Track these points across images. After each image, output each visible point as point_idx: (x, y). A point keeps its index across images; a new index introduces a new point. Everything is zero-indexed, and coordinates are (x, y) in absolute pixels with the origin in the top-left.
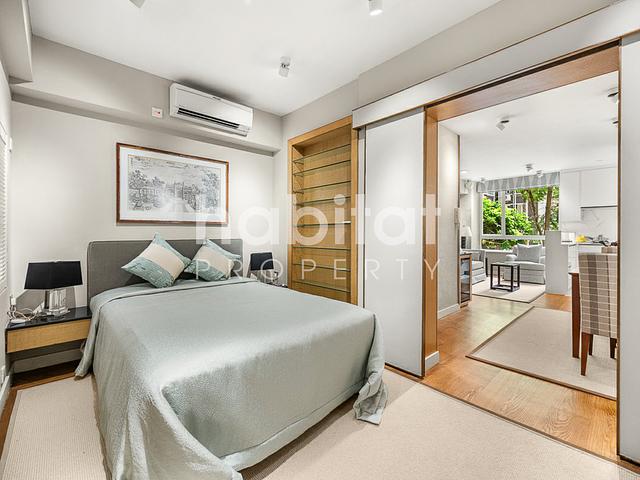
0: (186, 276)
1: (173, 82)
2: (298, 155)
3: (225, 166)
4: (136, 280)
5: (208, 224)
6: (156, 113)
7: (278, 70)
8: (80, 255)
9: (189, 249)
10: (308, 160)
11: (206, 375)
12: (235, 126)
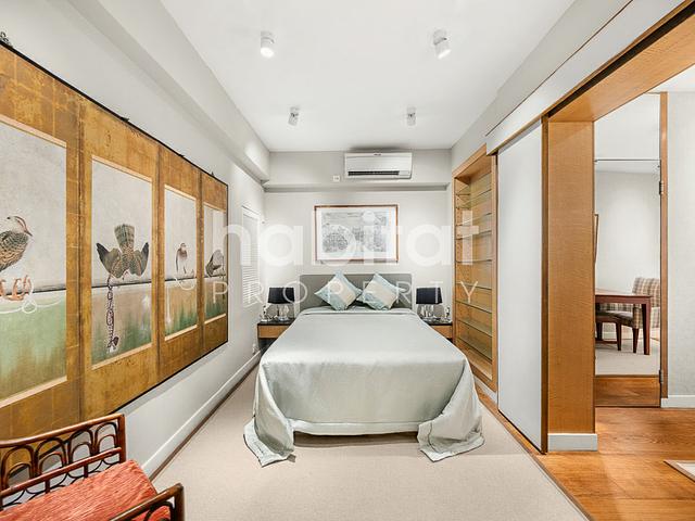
0: (357, 303)
1: (344, 152)
2: (461, 186)
3: (394, 208)
4: (324, 304)
5: (376, 261)
6: (336, 179)
7: (406, 120)
8: (295, 284)
9: (358, 281)
10: (473, 187)
11: (288, 364)
12: (396, 173)
